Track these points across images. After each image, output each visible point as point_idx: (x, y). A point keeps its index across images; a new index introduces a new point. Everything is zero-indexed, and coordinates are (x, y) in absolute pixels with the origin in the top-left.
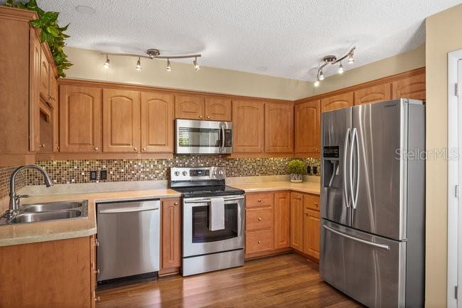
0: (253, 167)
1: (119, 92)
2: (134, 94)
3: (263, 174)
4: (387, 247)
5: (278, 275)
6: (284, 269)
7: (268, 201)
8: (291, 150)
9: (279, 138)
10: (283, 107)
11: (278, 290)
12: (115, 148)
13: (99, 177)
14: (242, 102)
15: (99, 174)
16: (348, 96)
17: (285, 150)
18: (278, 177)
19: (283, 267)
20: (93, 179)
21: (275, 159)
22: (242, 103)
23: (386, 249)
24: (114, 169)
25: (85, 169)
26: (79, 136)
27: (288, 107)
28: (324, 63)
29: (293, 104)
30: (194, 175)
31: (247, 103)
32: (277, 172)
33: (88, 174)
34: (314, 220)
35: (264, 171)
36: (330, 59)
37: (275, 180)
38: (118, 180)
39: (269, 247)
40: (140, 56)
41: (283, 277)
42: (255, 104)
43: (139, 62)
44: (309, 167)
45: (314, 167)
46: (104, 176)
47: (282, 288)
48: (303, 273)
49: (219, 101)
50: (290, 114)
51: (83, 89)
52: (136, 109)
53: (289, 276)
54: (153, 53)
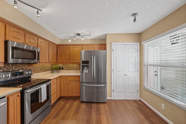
0: (40, 69)
3: (44, 71)
8: (56, 62)
9: (53, 57)
14: (42, 40)
16: (81, 47)
18: (48, 72)
27: (55, 46)
28: (76, 35)
30: (15, 76)
31: (44, 41)
34: (72, 84)
36: (79, 35)
42: (46, 42)
44: (60, 68)
45: (62, 67)
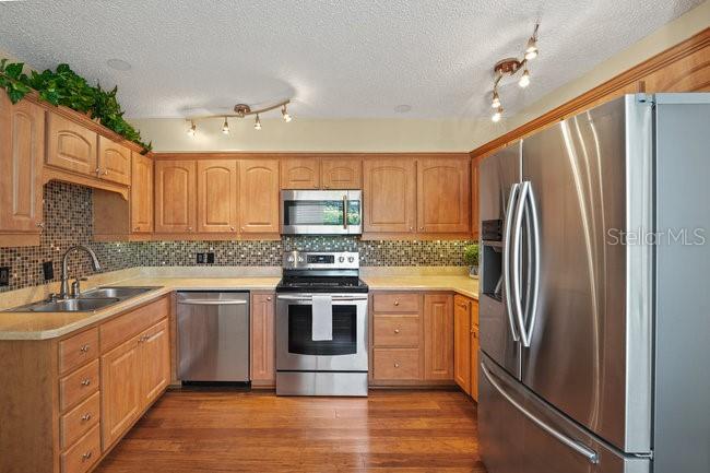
0: (406, 253)
1: (214, 163)
2: (231, 163)
3: (423, 263)
4: (592, 455)
5: (409, 427)
6: (427, 416)
7: (413, 305)
8: (467, 229)
9: (442, 211)
10: (450, 163)
11: (391, 456)
12: (212, 229)
13: (206, 260)
14: (378, 162)
15: (206, 256)
17: (454, 228)
18: (449, 269)
19: (426, 414)
20: (200, 262)
21: (444, 243)
22: (377, 164)
23: (588, 458)
24: (221, 251)
25: (193, 251)
26: (174, 214)
27: (458, 162)
28: (497, 76)
29: (469, 159)
30: (313, 262)
31: (386, 163)
32: (448, 261)
33: (195, 256)
35: (426, 259)
36: (505, 66)
37: (445, 274)
38: (226, 264)
39: (413, 375)
40: (226, 116)
41: (416, 433)
42: (399, 163)
43: (226, 124)
46: (211, 259)
47: (401, 456)
48: (456, 433)
49: (344, 163)
50: (464, 173)
51: (177, 163)
52: (234, 181)
53: (428, 432)
54: (242, 110)
